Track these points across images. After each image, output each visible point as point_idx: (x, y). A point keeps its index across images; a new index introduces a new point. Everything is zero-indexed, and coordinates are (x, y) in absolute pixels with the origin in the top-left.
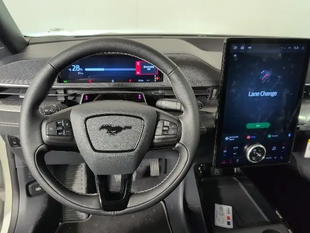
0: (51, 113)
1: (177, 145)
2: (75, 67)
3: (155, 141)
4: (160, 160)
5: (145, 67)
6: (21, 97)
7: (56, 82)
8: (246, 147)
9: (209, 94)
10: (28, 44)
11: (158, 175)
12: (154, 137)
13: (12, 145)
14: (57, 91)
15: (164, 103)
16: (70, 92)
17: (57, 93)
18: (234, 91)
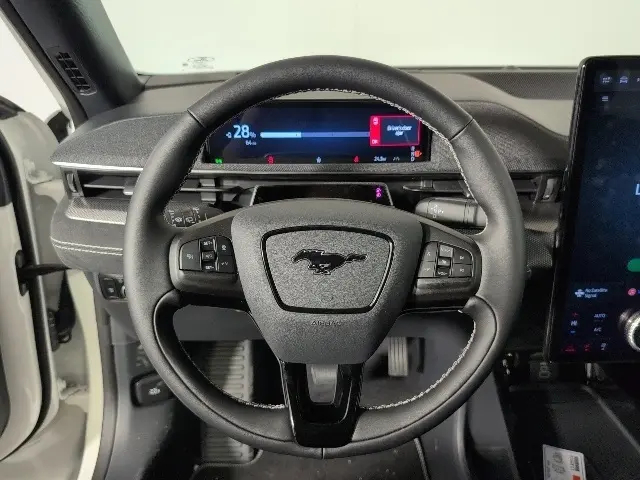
0: (189, 225)
1: (471, 302)
2: (239, 130)
3: (418, 291)
4: (409, 340)
5: (389, 128)
6: (127, 193)
7: (198, 162)
8: (623, 316)
9: (537, 190)
10: (143, 88)
11: (406, 374)
12: (414, 283)
13: (106, 295)
14: (201, 181)
15: (435, 208)
16: (228, 184)
17: (200, 186)
18: (599, 181)
